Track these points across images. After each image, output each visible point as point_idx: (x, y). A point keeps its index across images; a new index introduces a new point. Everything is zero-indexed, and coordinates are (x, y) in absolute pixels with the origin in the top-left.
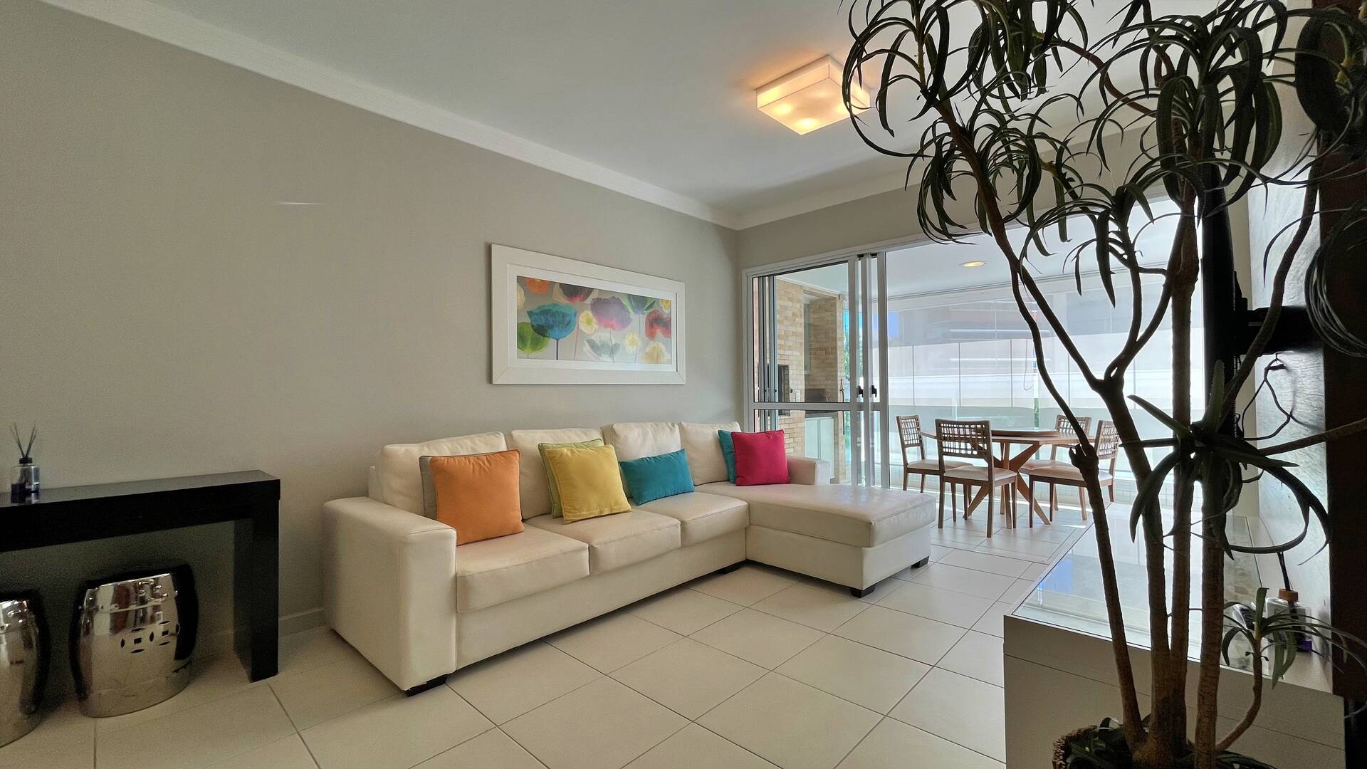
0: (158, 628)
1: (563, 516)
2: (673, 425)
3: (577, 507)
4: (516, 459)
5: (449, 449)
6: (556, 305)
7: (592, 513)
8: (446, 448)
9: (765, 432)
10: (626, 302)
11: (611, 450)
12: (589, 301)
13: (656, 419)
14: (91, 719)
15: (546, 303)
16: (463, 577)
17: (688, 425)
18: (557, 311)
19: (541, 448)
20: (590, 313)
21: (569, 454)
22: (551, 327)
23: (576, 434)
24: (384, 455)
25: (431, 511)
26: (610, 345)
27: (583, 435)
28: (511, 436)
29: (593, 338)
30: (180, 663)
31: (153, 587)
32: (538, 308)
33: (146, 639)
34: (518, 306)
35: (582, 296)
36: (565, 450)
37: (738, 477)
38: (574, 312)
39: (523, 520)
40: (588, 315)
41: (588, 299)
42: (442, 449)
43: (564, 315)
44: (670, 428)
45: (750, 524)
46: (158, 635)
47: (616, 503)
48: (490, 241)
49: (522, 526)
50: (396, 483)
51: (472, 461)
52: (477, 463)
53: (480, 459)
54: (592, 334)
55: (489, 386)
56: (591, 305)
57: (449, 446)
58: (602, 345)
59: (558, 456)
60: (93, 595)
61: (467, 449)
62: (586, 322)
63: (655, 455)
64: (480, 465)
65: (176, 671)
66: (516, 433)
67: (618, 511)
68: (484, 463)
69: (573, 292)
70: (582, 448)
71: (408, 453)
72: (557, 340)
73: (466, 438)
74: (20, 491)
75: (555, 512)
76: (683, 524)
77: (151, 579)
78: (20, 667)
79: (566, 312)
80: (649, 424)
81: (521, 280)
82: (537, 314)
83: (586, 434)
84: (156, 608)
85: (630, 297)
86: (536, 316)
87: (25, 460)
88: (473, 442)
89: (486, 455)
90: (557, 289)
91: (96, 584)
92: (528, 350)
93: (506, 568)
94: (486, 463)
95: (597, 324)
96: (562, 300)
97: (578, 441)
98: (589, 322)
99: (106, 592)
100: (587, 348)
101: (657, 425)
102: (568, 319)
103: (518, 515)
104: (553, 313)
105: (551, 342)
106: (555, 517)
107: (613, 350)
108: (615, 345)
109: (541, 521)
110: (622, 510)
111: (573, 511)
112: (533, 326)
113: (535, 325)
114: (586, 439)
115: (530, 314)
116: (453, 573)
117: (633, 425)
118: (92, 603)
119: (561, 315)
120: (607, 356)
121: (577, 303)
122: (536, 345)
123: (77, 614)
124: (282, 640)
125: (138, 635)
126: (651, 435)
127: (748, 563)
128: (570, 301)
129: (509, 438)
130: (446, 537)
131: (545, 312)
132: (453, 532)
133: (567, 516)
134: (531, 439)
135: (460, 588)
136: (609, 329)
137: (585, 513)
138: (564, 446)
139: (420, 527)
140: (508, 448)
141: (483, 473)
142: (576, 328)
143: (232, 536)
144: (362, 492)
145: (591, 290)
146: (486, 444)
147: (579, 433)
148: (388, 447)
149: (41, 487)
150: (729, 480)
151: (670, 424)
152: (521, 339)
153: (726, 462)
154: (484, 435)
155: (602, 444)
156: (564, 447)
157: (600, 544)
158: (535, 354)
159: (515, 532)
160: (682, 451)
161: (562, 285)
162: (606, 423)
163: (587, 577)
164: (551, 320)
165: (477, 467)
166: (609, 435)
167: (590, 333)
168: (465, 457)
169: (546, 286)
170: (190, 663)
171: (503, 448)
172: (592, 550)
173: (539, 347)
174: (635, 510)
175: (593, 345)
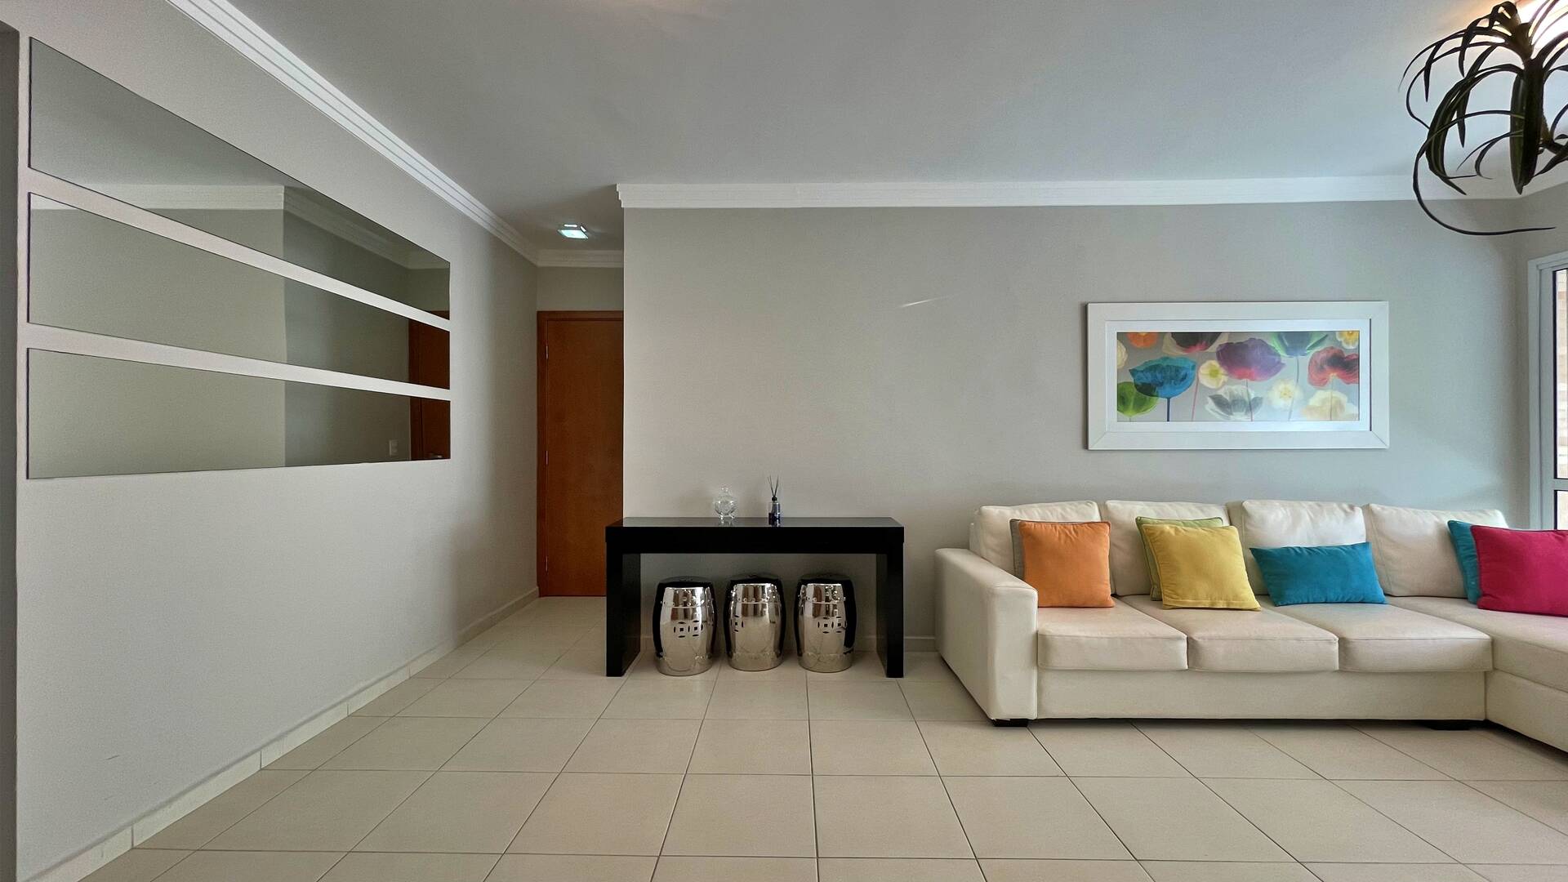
0: (836, 621)
1: (1161, 600)
2: (1352, 508)
3: (1180, 592)
4: (1106, 531)
5: (1039, 514)
6: (1167, 358)
7: (1199, 603)
8: (1037, 514)
9: (1556, 530)
10: (1274, 344)
11: (1235, 533)
12: (1214, 348)
13: (1319, 496)
14: (803, 669)
15: (1154, 357)
16: (1043, 636)
17: (1383, 509)
18: (1168, 366)
19: (1139, 522)
20: (1215, 363)
21: (1172, 532)
22: (1161, 384)
23: (1190, 510)
24: (980, 513)
25: (1020, 572)
26: (1247, 399)
27: (1199, 512)
28: (1106, 506)
29: (1221, 392)
30: (848, 649)
31: (833, 591)
32: (1142, 365)
33: (830, 625)
34: (1118, 366)
35: (1204, 342)
36: (1167, 527)
37: (1484, 595)
38: (1192, 364)
39: (1114, 595)
40: (1211, 365)
41: (1213, 346)
42: (1032, 514)
43: (1177, 370)
44: (1345, 512)
45: (1495, 669)
46: (836, 625)
47: (1236, 597)
48: (1084, 300)
49: (1112, 601)
50: (991, 541)
51: (1058, 528)
52: (1062, 530)
53: (1067, 529)
54: (1218, 389)
55: (1083, 452)
56: (1218, 353)
57: (1039, 510)
58: (1234, 401)
59: (1158, 533)
60: (804, 589)
61: (1057, 516)
62: (1210, 375)
63: (1314, 544)
64: (1066, 534)
65: (845, 653)
66: (1111, 504)
67: (1238, 607)
68: (1071, 533)
69: (1188, 340)
70: (1192, 526)
71: (1000, 515)
72: (1169, 399)
73: (1056, 505)
74: (773, 518)
75: (1154, 594)
76: (1343, 643)
77: (832, 585)
78: (774, 625)
79: (1179, 365)
80: (1305, 504)
81: (1121, 337)
82: (1142, 372)
83: (1202, 511)
84: (835, 606)
85: (1280, 336)
86: (1141, 375)
87: (774, 499)
88: (1064, 509)
89: (1073, 524)
90: (1169, 341)
91: (806, 582)
92: (1130, 413)
93: (1087, 637)
94: (1073, 532)
95: (1226, 375)
96: (1175, 352)
97: (1190, 517)
98: (1213, 374)
99: (811, 587)
100: (1211, 404)
101: (1319, 506)
102: (1183, 373)
103: (1108, 590)
104: (1163, 368)
105: (1160, 403)
106: (1154, 600)
107: (1250, 406)
108: (1255, 399)
109: (1136, 600)
110: (1244, 607)
111: (1174, 596)
112: (1136, 386)
113: (1140, 384)
114: (1202, 516)
115: (1133, 372)
116: (1034, 630)
117: (1277, 503)
118: (804, 594)
119: (1174, 369)
120: (1243, 413)
121: (1196, 353)
122: (1140, 406)
123: (797, 599)
124: (906, 656)
125: (826, 622)
126: (1308, 518)
127: (1487, 726)
128: (1186, 351)
129: (1103, 508)
130: (1028, 596)
131: (1153, 368)
132: (1035, 593)
133: (1167, 600)
134: (1129, 511)
135: (1040, 647)
136: (1245, 380)
137: (1190, 602)
138: (1169, 522)
139: (1004, 582)
140: (1102, 519)
141: (1069, 541)
142: (1195, 382)
143: (874, 565)
144: (964, 545)
145: (1218, 334)
146: (1077, 512)
147: (1193, 508)
148: (984, 508)
149: (781, 516)
150: (1465, 598)
151: (1345, 506)
152: (1122, 401)
153: (1463, 570)
154: (1075, 503)
155: (1226, 523)
156: (1166, 523)
157: (1203, 638)
158: (1139, 416)
159: (1103, 606)
160: (1365, 545)
161: (1174, 335)
162: (1233, 499)
163: (1182, 671)
164: (1159, 376)
165: (1063, 536)
166: (1236, 514)
167: (1214, 387)
168: (1053, 524)
169: (1156, 338)
170: (853, 650)
171: (1096, 518)
172: (1191, 644)
173: (1145, 407)
174: (1265, 610)
175: (1220, 402)
